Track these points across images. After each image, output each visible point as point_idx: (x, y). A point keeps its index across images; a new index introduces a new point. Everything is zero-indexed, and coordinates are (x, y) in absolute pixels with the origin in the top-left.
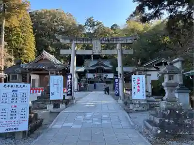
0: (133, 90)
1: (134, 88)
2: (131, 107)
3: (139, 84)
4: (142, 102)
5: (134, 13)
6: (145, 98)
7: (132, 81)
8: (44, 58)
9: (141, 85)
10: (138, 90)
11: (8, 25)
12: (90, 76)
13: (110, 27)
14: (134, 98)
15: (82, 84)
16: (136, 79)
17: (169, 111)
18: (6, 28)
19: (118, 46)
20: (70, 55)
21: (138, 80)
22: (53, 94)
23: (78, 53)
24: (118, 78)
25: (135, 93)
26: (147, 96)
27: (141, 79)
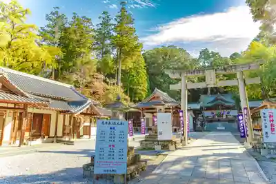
1: (266, 127)
2: (263, 152)
3: (273, 121)
5: (258, 37)
7: (262, 117)
8: (156, 96)
10: (273, 130)
11: (124, 68)
12: (207, 114)
13: (229, 57)
14: (266, 140)
15: (199, 123)
16: (267, 115)
18: (122, 70)
19: (238, 76)
20: (181, 90)
21: (271, 116)
22: (161, 134)
23: (189, 87)
24: (242, 115)
25: (267, 133)
27: (275, 115)
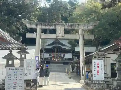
0: (94, 72)
1: (95, 70)
3: (99, 67)
4: (101, 83)
6: (103, 79)
7: (93, 65)
9: (100, 68)
10: (98, 72)
16: (96, 63)
17: (119, 87)
19: (80, 31)
21: (98, 64)
25: (95, 74)
26: (105, 78)
27: (100, 63)
